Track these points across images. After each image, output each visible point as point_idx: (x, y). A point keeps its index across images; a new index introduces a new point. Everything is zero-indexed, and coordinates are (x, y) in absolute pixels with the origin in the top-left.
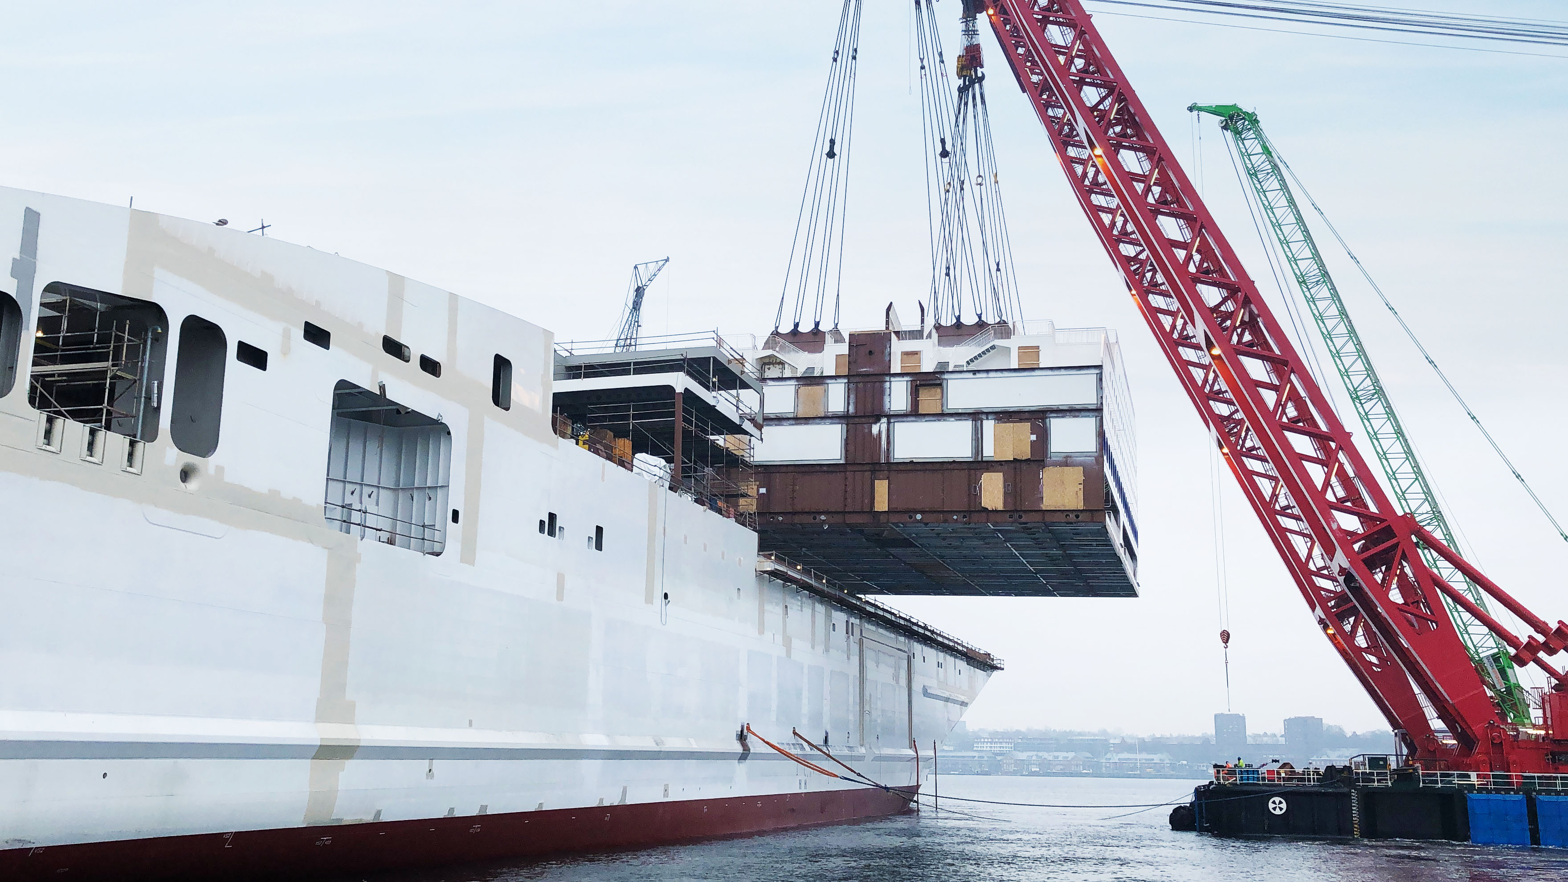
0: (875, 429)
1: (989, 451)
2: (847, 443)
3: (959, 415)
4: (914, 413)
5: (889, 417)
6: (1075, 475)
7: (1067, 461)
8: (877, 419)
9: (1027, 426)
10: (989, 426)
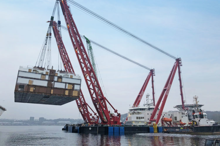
0: (52, 83)
1: (67, 88)
2: (48, 84)
3: (64, 83)
4: (57, 82)
5: (54, 81)
6: (77, 92)
7: (76, 90)
8: (53, 81)
9: (72, 85)
10: (67, 85)
